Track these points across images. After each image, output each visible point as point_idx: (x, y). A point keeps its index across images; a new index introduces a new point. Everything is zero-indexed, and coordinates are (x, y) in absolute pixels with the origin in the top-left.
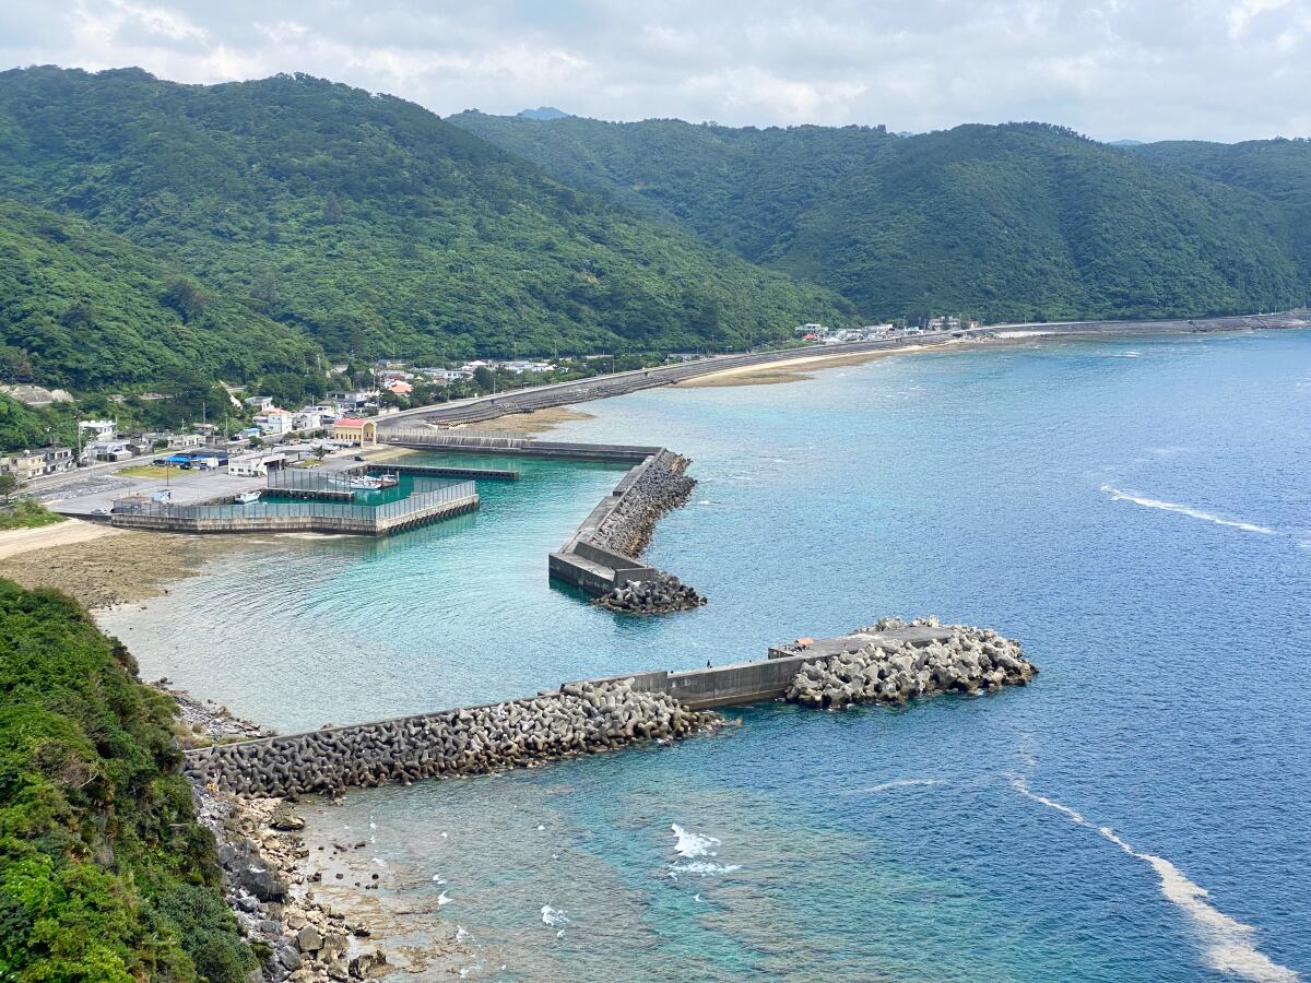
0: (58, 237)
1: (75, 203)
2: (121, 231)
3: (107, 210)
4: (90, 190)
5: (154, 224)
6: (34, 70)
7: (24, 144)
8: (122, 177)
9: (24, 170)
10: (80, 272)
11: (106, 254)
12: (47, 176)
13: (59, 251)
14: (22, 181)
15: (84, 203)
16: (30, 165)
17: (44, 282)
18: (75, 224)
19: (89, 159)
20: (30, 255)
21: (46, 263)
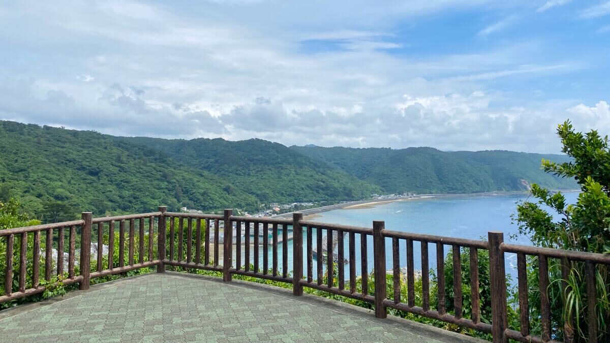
0: (202, 176)
1: (205, 168)
2: (215, 174)
3: (213, 169)
4: (209, 165)
5: (223, 172)
6: (198, 139)
7: (195, 155)
8: (216, 162)
9: (195, 161)
10: (206, 184)
11: (212, 179)
12: (200, 162)
13: (202, 179)
14: (194, 163)
15: (208, 168)
16: (196, 159)
17: (198, 186)
18: (206, 173)
19: (209, 158)
20: (195, 180)
21: (199, 181)
